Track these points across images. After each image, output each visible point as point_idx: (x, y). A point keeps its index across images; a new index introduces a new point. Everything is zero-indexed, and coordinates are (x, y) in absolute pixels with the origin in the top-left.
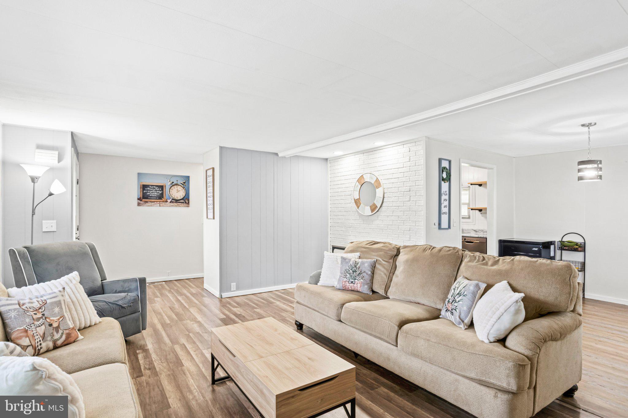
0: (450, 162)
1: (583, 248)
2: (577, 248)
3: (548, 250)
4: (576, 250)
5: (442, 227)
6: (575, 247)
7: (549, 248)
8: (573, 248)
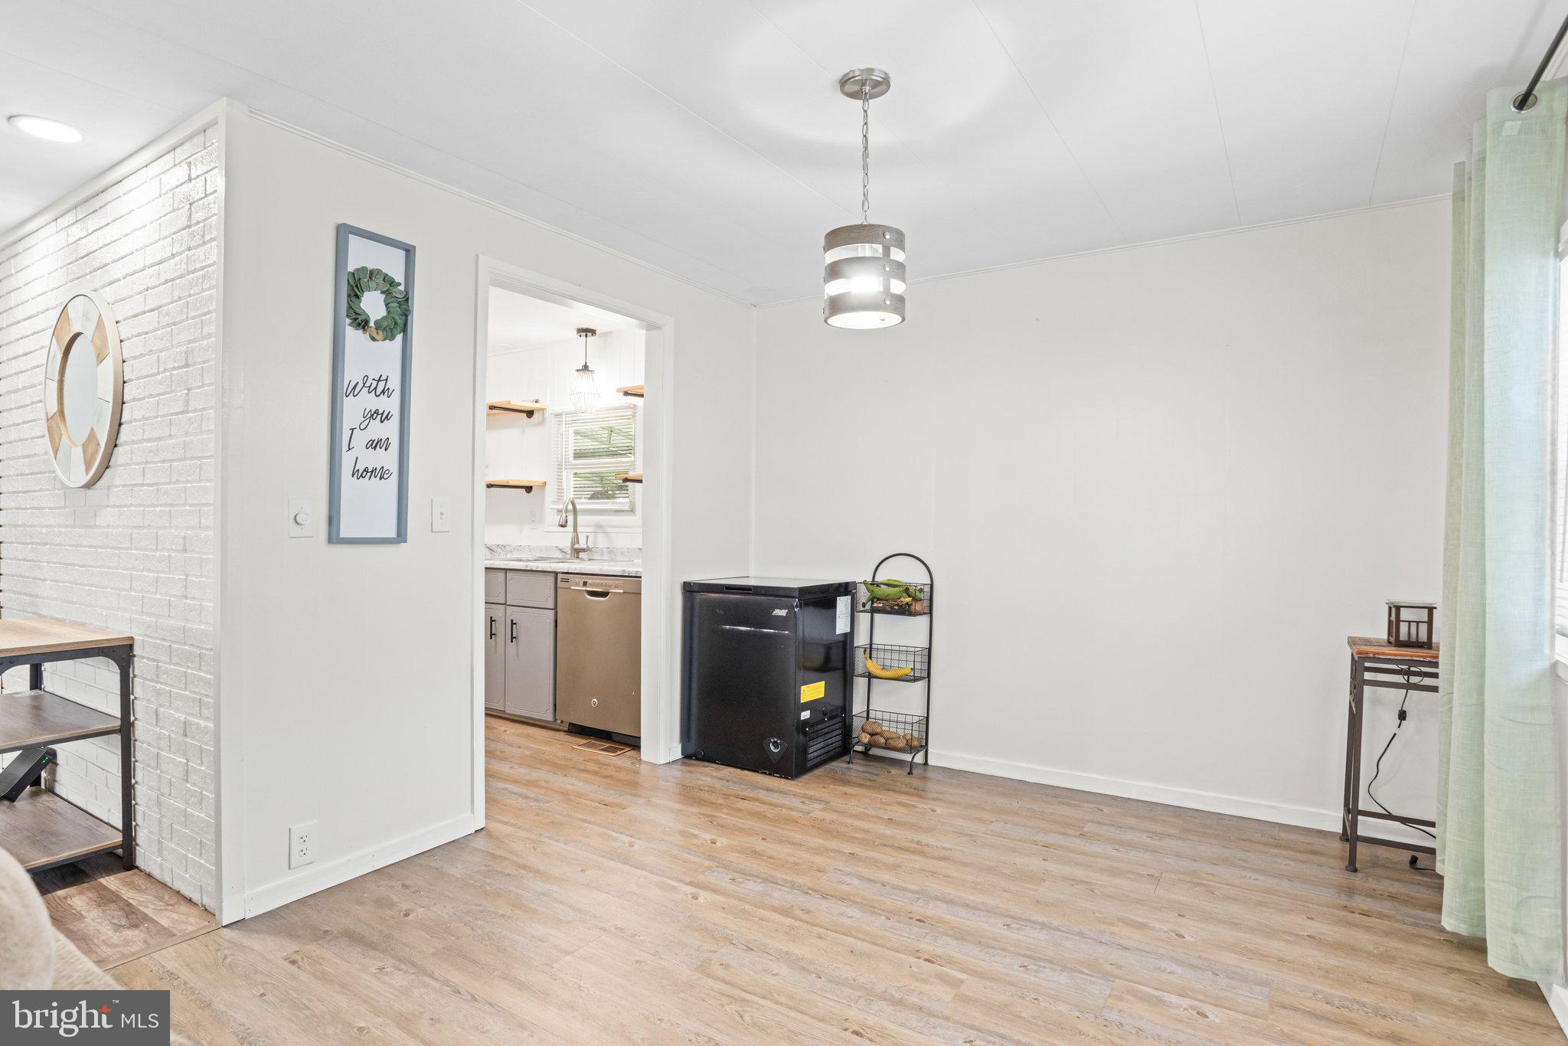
0: (409, 251)
1: (926, 603)
2: (907, 604)
3: (828, 612)
4: (904, 611)
5: (342, 535)
6: (902, 599)
7: (831, 605)
8: (898, 605)
